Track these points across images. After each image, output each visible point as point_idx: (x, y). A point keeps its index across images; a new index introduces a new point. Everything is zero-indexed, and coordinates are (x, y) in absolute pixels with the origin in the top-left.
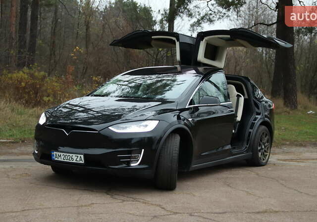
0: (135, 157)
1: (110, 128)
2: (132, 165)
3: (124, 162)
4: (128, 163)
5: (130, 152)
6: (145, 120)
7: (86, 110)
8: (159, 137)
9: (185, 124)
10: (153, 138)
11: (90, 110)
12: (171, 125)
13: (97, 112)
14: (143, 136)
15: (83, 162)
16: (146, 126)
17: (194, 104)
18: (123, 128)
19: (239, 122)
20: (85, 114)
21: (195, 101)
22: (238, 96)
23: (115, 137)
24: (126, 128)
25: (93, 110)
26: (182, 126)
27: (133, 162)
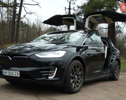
0: (51, 73)
1: (36, 55)
2: (49, 78)
3: (44, 76)
5: (48, 70)
6: (58, 50)
12: (73, 54)
15: (19, 76)
16: (58, 54)
17: (85, 45)
22: (104, 46)
24: (46, 55)
27: (50, 76)
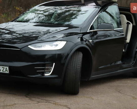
0: (48, 69)
1: (29, 46)
2: (46, 75)
3: (40, 73)
4: (43, 73)
5: (44, 65)
6: (56, 41)
7: (11, 33)
8: (67, 54)
9: (87, 44)
10: (62, 54)
11: (14, 32)
12: (76, 45)
13: (20, 34)
14: (54, 53)
15: (8, 72)
16: (57, 45)
17: (94, 29)
18: (39, 47)
19: (128, 43)
20: (10, 35)
21: (95, 27)
22: (128, 24)
23: (33, 53)
24: (41, 46)
25: (16, 32)
26: (84, 45)
27: (46, 72)
